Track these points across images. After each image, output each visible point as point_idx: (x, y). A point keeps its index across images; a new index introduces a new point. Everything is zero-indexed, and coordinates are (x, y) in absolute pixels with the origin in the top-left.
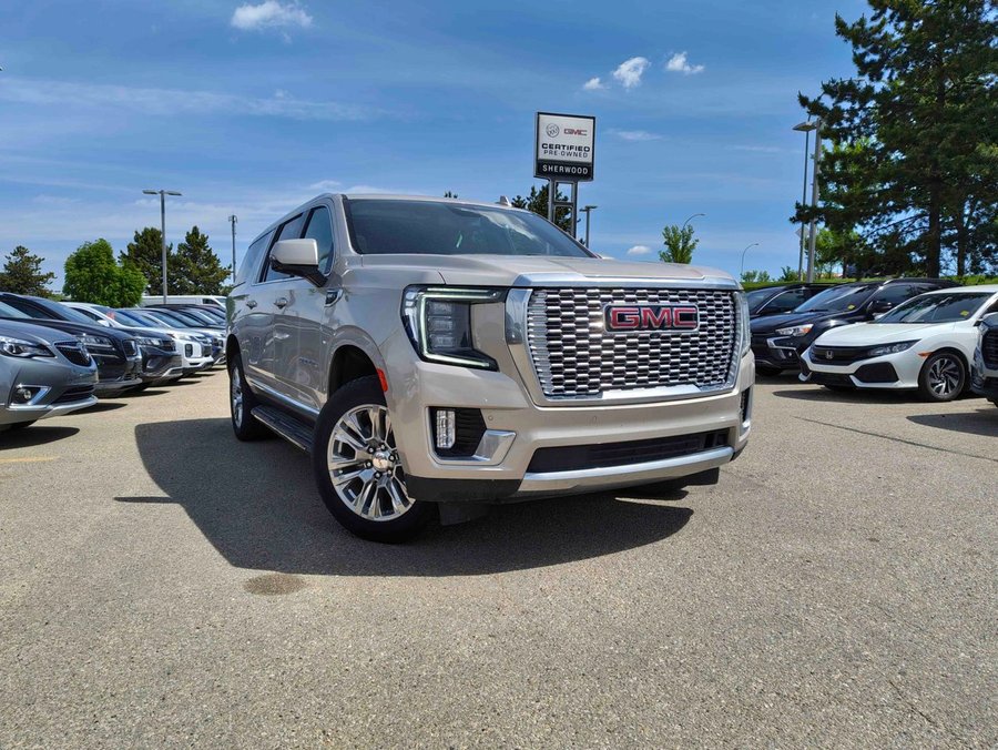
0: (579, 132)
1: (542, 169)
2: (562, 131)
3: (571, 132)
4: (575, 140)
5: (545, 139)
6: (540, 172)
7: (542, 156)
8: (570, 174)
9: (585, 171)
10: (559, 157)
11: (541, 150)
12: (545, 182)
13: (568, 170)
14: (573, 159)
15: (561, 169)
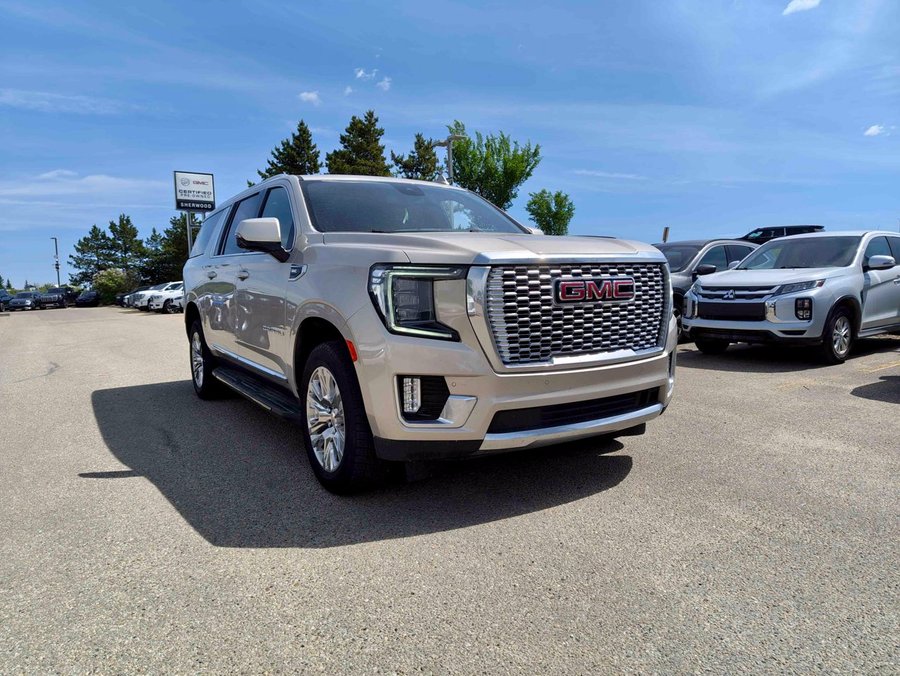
0: (203, 183)
1: (179, 204)
2: (191, 183)
3: (198, 183)
4: (201, 188)
5: (180, 187)
6: (179, 207)
7: (180, 197)
8: (200, 208)
9: (210, 206)
10: (191, 198)
11: (179, 194)
12: (184, 212)
13: (198, 206)
14: (200, 199)
15: (193, 205)
